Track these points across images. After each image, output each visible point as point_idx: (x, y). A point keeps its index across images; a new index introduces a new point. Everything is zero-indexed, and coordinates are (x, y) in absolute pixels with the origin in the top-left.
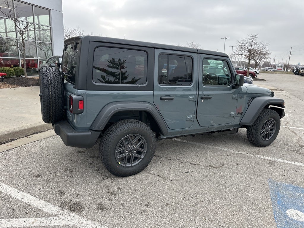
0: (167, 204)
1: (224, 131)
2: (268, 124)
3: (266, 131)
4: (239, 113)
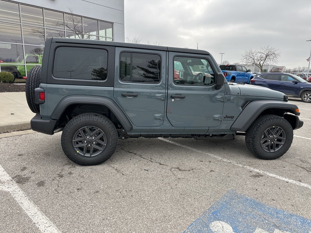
0: (97, 192)
1: (213, 135)
2: (273, 133)
3: (269, 141)
4: (227, 117)
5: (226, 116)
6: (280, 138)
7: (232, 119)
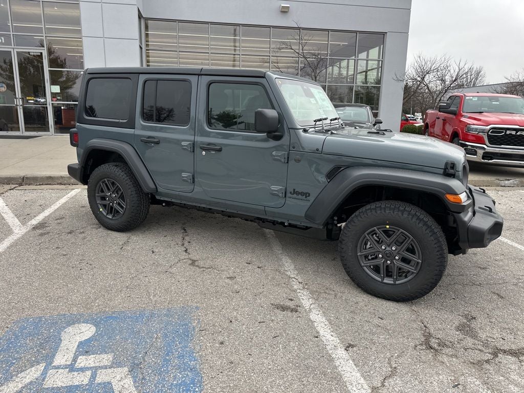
2: (388, 240)
3: (380, 256)
4: (295, 192)
5: (294, 190)
6: (408, 255)
7: (306, 197)
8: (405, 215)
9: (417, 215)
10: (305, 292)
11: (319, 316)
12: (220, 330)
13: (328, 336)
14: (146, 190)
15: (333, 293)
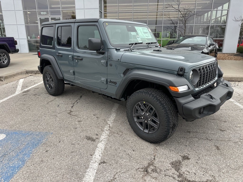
2: (145, 110)
3: (142, 117)
4: (111, 82)
5: (110, 80)
6: (155, 119)
7: (115, 84)
8: (151, 97)
9: (157, 97)
10: (107, 132)
11: (103, 145)
12: (52, 145)
13: (98, 155)
14: (59, 78)
15: (121, 134)
